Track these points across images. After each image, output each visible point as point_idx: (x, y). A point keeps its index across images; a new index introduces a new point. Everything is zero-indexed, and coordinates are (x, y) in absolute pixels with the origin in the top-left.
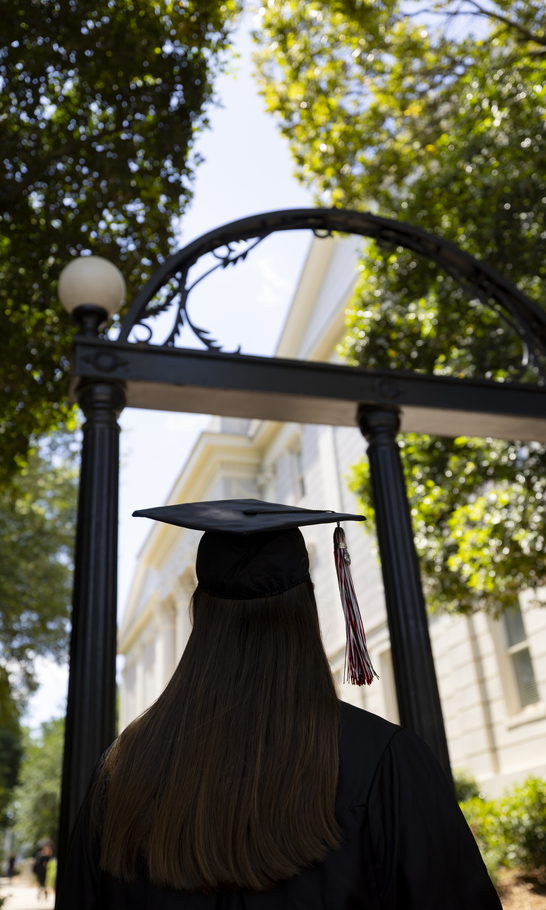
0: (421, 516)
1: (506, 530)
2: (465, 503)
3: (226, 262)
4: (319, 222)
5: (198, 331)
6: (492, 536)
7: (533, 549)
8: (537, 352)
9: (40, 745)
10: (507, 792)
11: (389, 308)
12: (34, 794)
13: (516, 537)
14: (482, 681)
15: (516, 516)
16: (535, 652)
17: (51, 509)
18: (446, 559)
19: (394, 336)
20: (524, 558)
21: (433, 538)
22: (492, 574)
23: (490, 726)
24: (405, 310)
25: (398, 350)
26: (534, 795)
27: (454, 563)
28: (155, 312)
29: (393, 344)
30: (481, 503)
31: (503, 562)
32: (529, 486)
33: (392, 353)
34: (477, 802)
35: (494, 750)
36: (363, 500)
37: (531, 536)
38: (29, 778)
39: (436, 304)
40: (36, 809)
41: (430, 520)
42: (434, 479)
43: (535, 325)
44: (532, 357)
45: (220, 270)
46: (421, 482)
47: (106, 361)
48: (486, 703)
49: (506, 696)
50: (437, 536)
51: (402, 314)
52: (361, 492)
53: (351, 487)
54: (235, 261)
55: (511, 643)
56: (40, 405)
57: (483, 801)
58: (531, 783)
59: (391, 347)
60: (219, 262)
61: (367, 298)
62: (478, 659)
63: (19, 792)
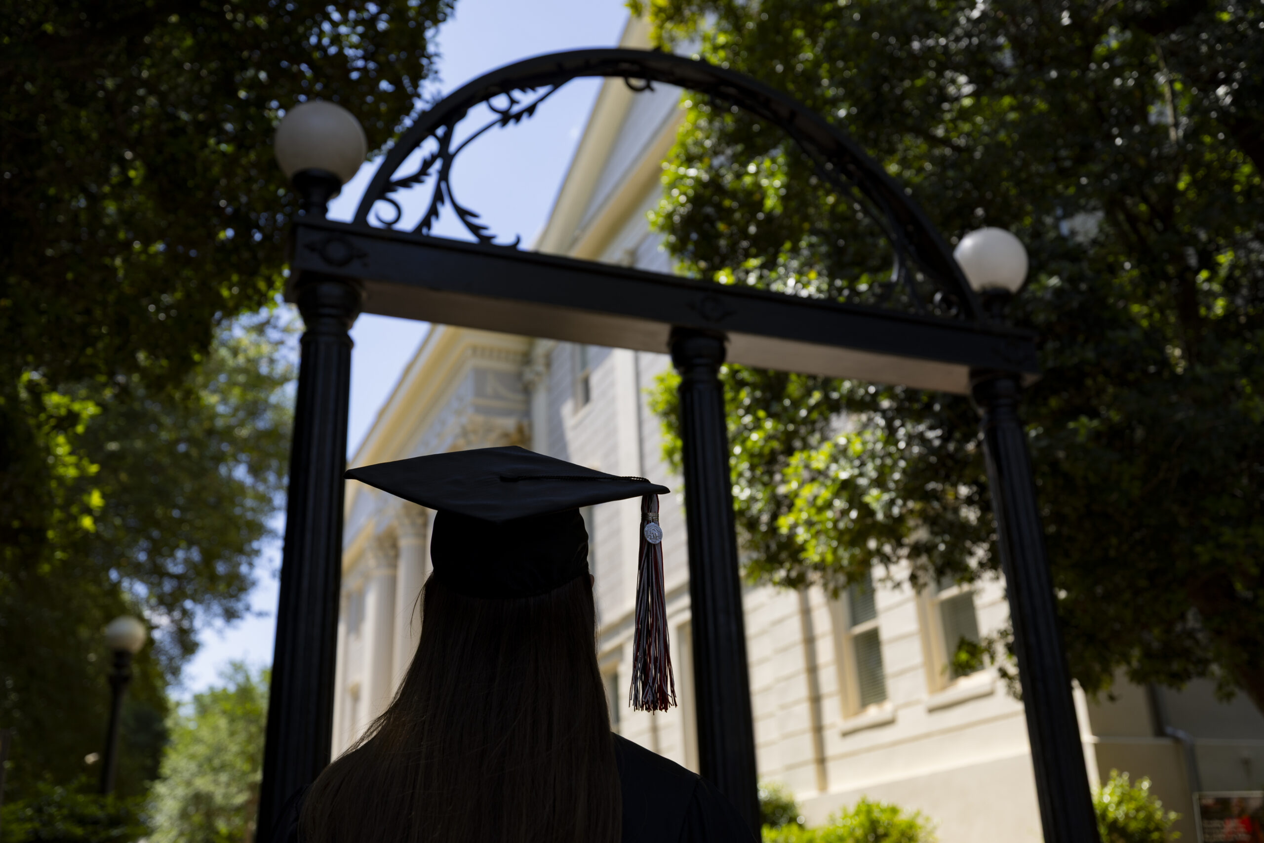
0: (745, 457)
1: (856, 487)
2: (806, 447)
3: (506, 118)
4: (635, 68)
5: (463, 214)
6: (837, 495)
7: (888, 515)
8: (909, 263)
9: (192, 726)
10: (832, 820)
11: (721, 166)
12: (181, 791)
13: (867, 499)
14: (812, 669)
15: (871, 470)
16: (885, 635)
17: (224, 401)
18: (775, 517)
19: (727, 203)
20: (876, 524)
21: (760, 487)
22: (835, 543)
23: (818, 729)
24: (742, 170)
25: (730, 223)
26: (867, 824)
27: (784, 523)
28: (406, 183)
29: (725, 214)
30: (827, 448)
31: (847, 530)
32: (891, 431)
33: (721, 227)
34: (794, 828)
35: (821, 761)
36: (670, 426)
37: (886, 497)
38: (175, 770)
39: (785, 169)
40: (184, 815)
41: (756, 460)
42: (766, 409)
43: (910, 228)
44: (903, 273)
45: (496, 130)
46: (748, 410)
47: (337, 251)
48: (816, 699)
49: (843, 690)
50: (765, 485)
51: (739, 176)
52: (666, 414)
53: (653, 405)
54: (518, 117)
55: (855, 622)
56: (229, 279)
57: (801, 827)
58: (864, 809)
59: (721, 219)
60: (495, 117)
61: (695, 150)
62: (810, 640)
63: (160, 788)
